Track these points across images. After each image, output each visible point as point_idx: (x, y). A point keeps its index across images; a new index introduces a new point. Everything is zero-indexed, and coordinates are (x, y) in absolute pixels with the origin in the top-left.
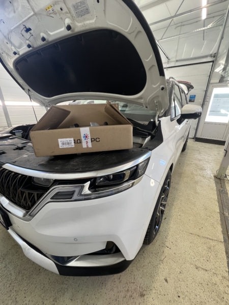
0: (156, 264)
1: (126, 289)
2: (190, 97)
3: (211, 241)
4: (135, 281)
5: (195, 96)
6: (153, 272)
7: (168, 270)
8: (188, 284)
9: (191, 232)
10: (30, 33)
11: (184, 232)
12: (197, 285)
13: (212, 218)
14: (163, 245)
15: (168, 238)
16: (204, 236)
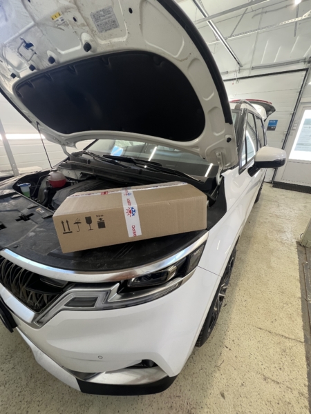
0: (210, 372)
1: (169, 405)
2: (270, 123)
3: (287, 341)
4: (181, 394)
5: (276, 121)
6: (205, 383)
7: (225, 381)
8: (252, 401)
9: (260, 326)
10: (33, 50)
11: (251, 326)
12: (264, 403)
13: (290, 305)
14: (221, 344)
15: (228, 333)
16: (277, 332)
